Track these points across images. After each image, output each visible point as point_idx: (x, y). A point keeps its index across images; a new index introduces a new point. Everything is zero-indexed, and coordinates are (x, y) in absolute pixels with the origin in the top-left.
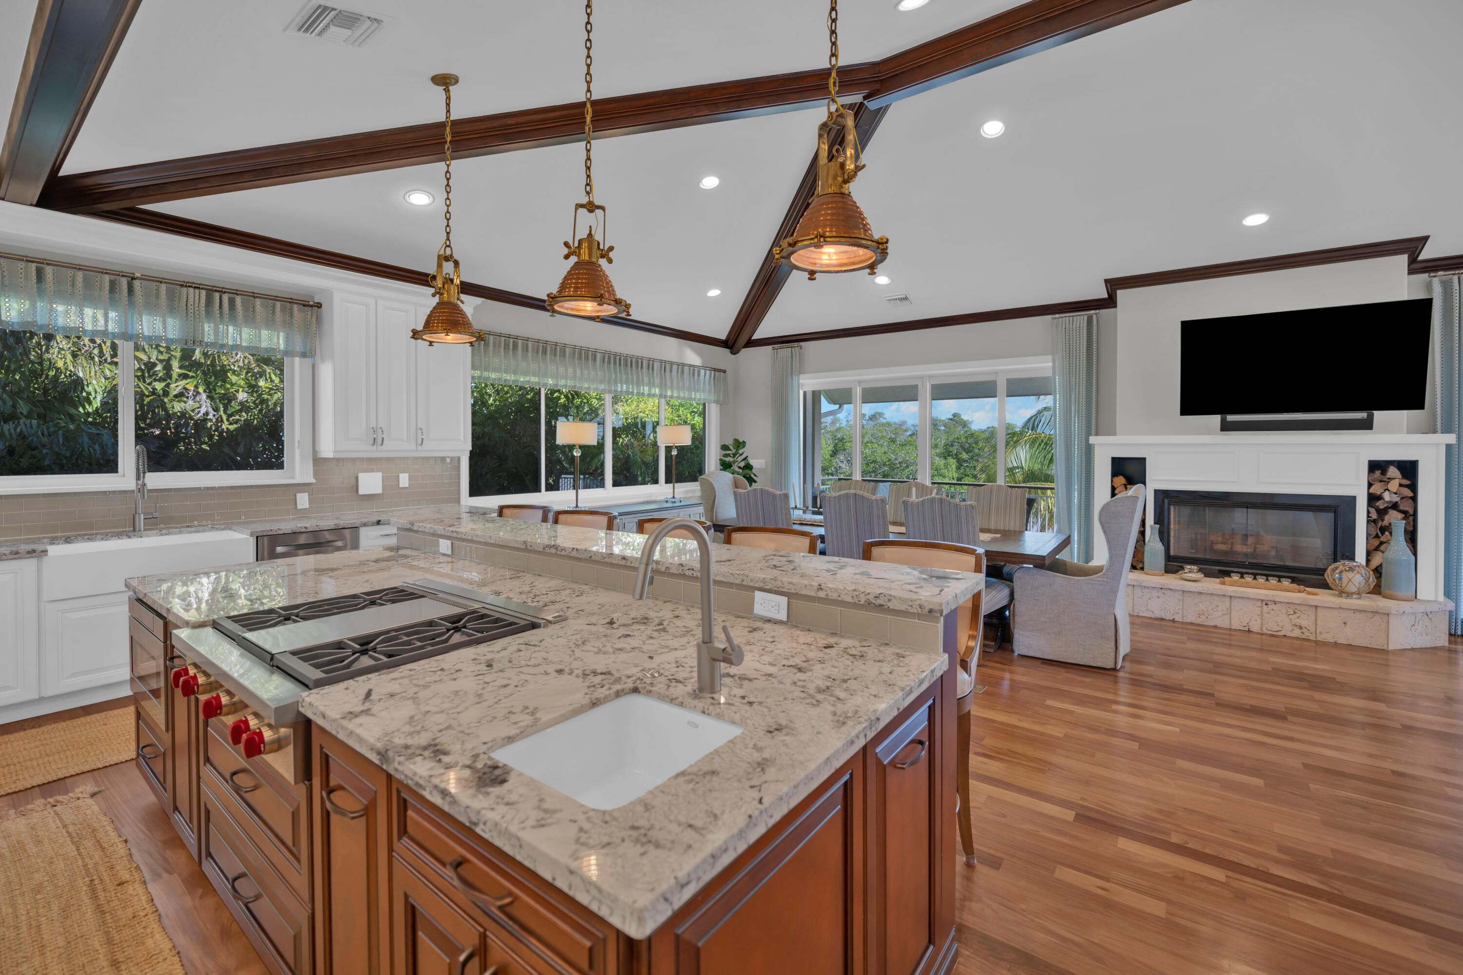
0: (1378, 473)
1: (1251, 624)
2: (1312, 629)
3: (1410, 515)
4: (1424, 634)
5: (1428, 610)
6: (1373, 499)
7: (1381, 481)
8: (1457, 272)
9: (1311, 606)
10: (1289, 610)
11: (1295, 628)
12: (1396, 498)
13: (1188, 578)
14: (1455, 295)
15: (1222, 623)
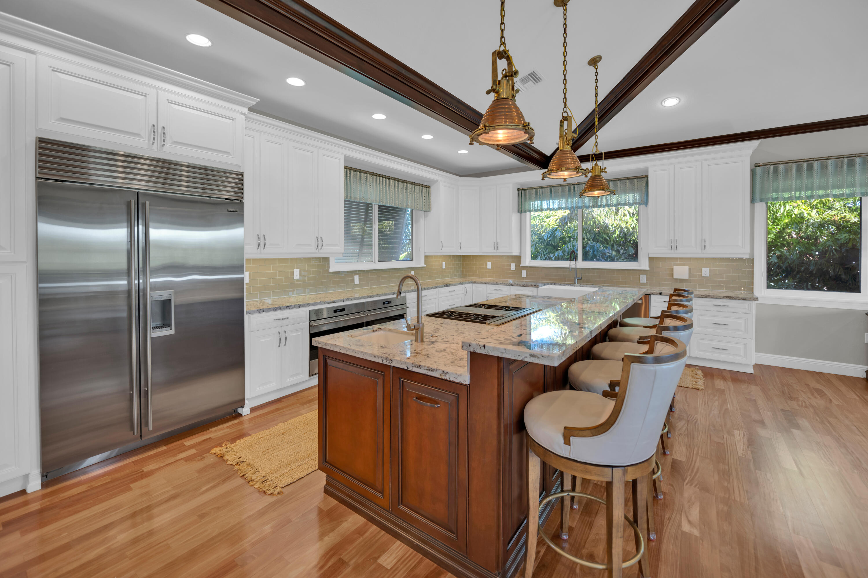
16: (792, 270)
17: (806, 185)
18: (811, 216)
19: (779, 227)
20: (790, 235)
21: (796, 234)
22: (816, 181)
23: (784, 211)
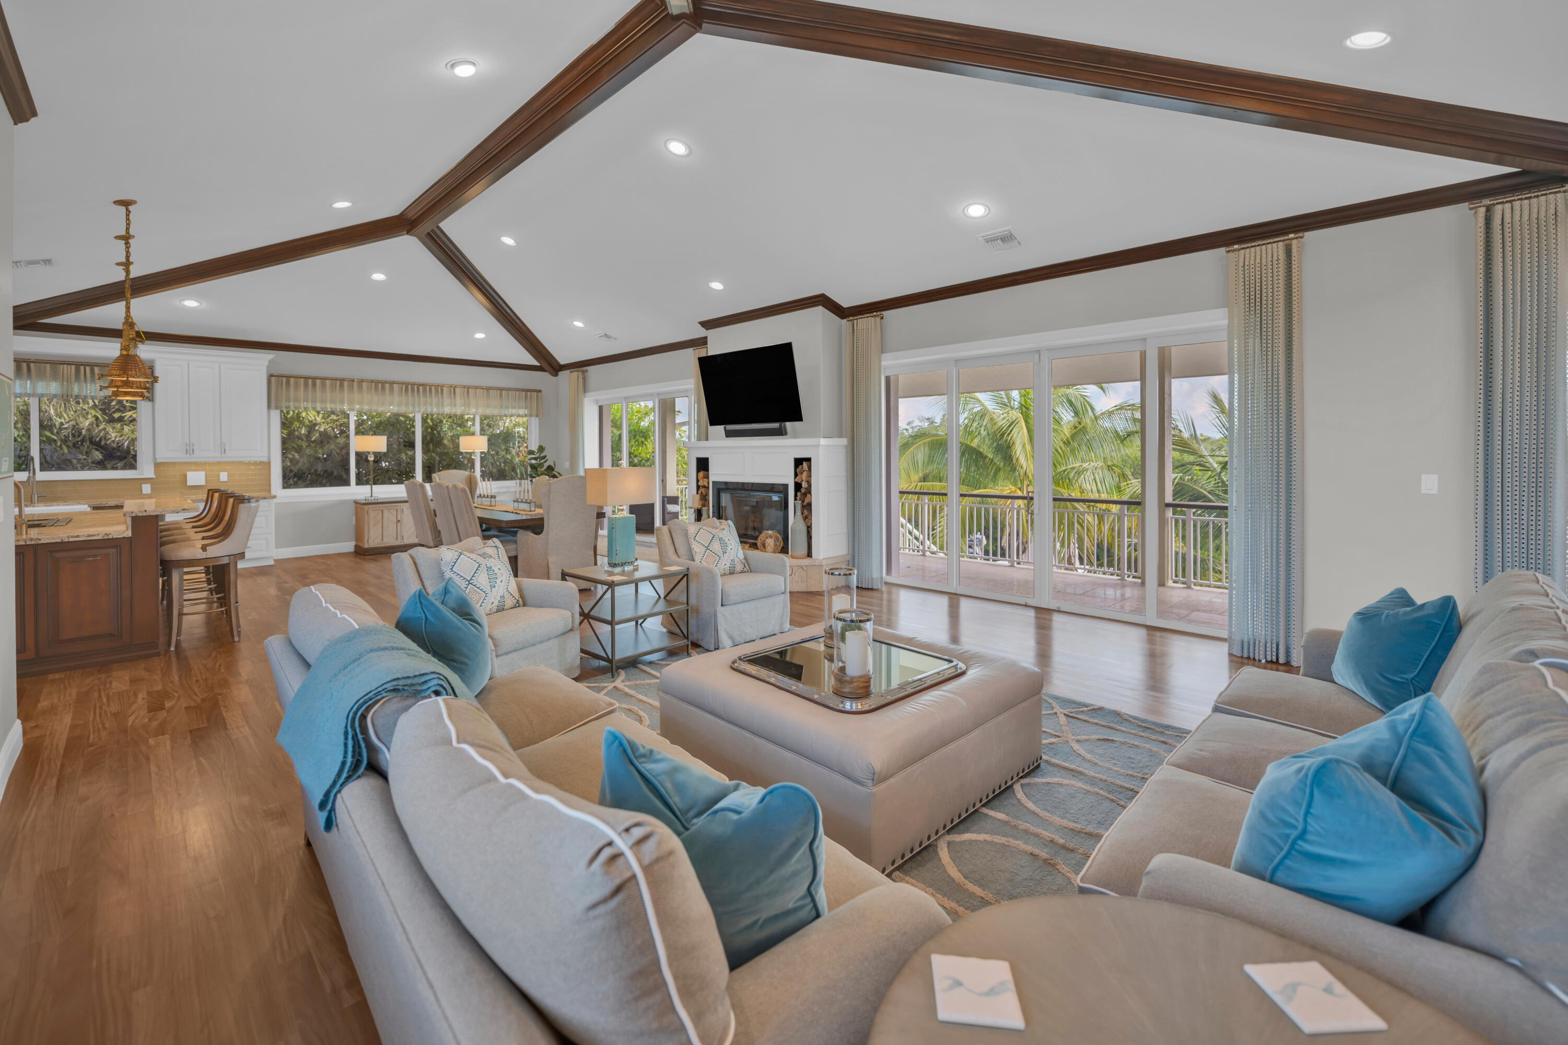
0: (798, 467)
6: (796, 486)
7: (799, 473)
17: (312, 398)
22: (319, 396)
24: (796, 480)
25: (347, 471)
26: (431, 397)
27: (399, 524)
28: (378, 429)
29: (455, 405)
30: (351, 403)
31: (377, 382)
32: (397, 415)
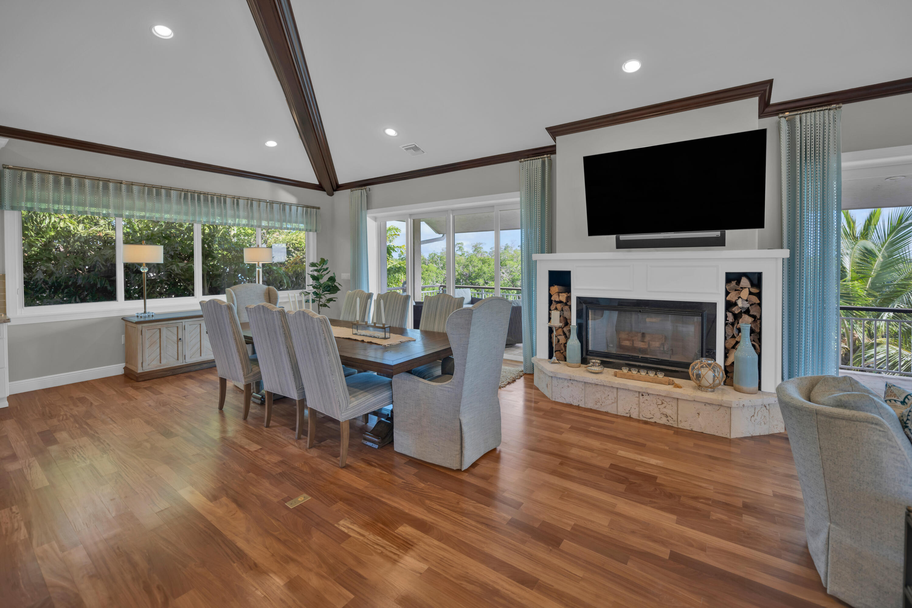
0: (734, 283)
1: (632, 411)
2: (675, 418)
3: (758, 319)
4: (763, 423)
5: (766, 403)
6: (729, 305)
7: (736, 290)
8: (799, 112)
9: (674, 398)
10: (658, 400)
11: (663, 416)
12: (746, 305)
13: (593, 371)
14: (797, 131)
15: (611, 410)
16: (60, 285)
17: (64, 199)
18: (77, 231)
19: (44, 240)
20: (57, 249)
21: (64, 248)
22: (75, 197)
23: (50, 222)
24: (728, 298)
25: (113, 283)
26: (213, 207)
27: (180, 343)
28: (151, 239)
29: (239, 217)
30: (119, 207)
31: (151, 187)
32: (169, 225)
